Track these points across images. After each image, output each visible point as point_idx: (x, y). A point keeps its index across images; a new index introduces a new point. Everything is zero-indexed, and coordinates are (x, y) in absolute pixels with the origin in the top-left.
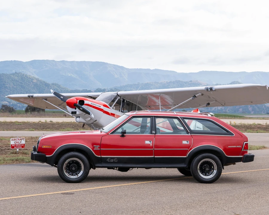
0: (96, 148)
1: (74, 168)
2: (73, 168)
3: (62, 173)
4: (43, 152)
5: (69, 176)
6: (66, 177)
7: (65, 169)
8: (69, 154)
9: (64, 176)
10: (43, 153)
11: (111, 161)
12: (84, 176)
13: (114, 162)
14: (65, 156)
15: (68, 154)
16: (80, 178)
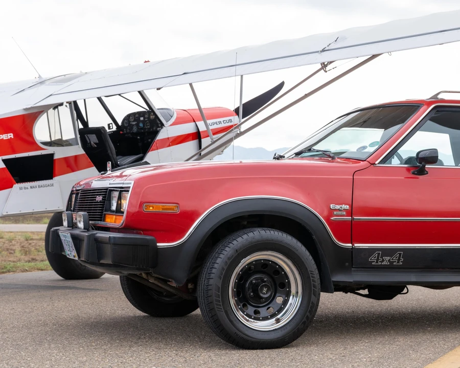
0: (339, 213)
1: (265, 290)
2: (262, 290)
3: (226, 312)
4: (143, 230)
5: (248, 321)
6: (239, 325)
7: (234, 296)
8: (251, 235)
9: (231, 321)
10: (146, 231)
11: (383, 263)
12: (305, 319)
13: (391, 268)
14: (235, 242)
15: (245, 237)
16: (289, 328)
